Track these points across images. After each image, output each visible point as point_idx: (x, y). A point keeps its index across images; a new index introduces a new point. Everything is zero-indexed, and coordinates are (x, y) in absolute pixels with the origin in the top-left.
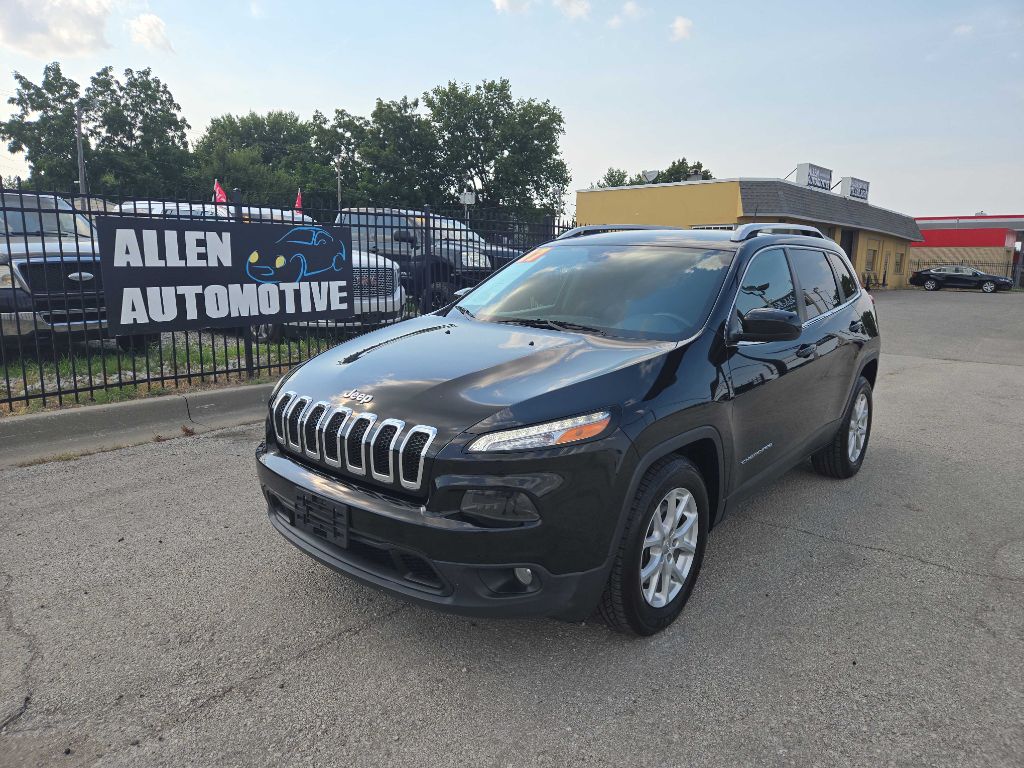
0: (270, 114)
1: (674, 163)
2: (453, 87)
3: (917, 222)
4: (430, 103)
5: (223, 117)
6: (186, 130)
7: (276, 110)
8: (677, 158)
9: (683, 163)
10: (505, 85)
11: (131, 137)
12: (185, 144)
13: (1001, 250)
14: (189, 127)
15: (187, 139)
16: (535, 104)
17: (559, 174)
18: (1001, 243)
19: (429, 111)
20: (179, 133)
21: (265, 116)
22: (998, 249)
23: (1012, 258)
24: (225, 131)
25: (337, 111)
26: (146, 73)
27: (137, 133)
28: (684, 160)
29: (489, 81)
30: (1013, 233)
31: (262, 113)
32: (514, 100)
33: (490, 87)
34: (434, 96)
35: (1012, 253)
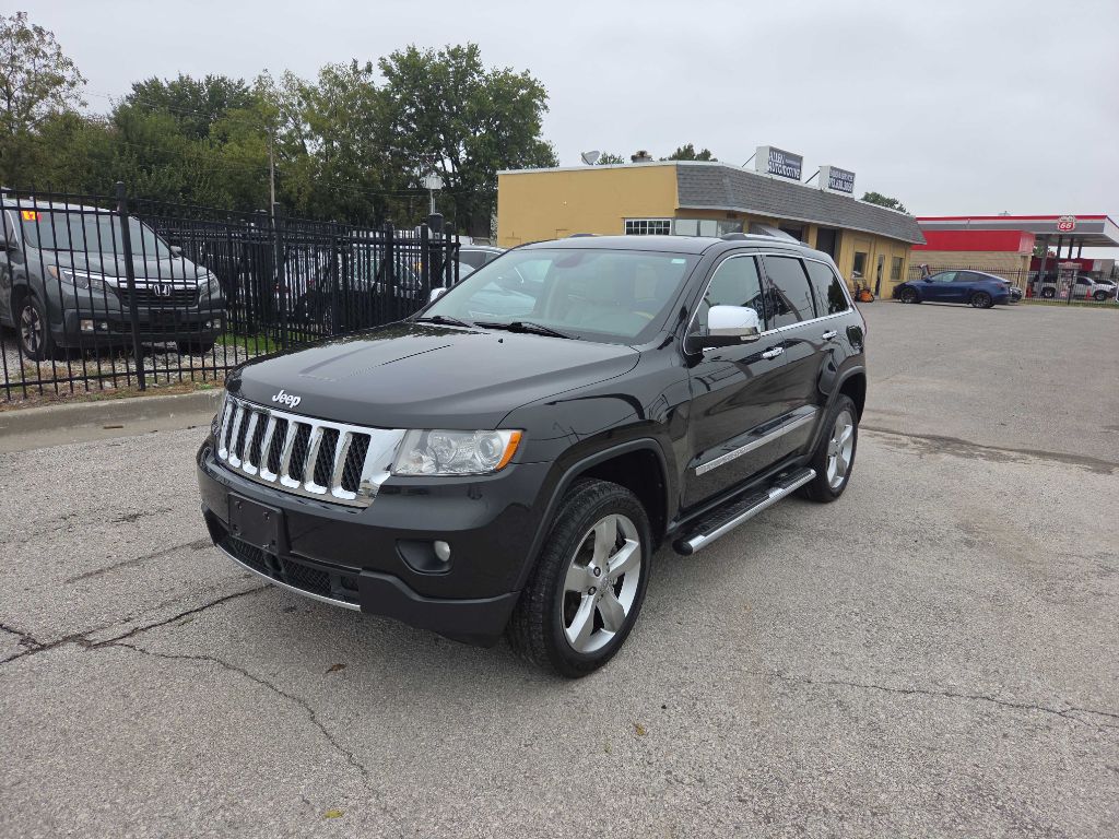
0: (209, 80)
1: (679, 150)
2: (413, 53)
3: (920, 222)
4: (388, 72)
5: (146, 82)
7: (217, 74)
8: (682, 144)
10: (473, 51)
13: (1017, 256)
16: (512, 74)
17: (543, 157)
18: (1014, 247)
19: (386, 80)
21: (203, 80)
22: (1015, 254)
24: (149, 96)
28: (690, 147)
29: (452, 47)
30: (1031, 236)
31: (198, 77)
32: (487, 70)
33: (454, 54)
34: (393, 63)
35: (1030, 259)
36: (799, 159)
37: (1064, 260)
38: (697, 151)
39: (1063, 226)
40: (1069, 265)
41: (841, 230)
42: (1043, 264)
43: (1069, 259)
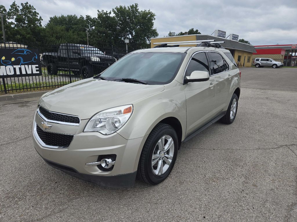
0: (68, 16)
1: (190, 30)
2: (121, 7)
3: (255, 47)
4: (115, 13)
5: (53, 17)
7: (70, 14)
8: (191, 28)
9: (192, 30)
10: (136, 6)
11: (25, 23)
12: (41, 26)
13: (280, 55)
14: (42, 20)
15: (42, 24)
16: (146, 12)
17: (154, 33)
18: (280, 53)
19: (114, 15)
20: (39, 22)
21: (67, 16)
22: (279, 55)
23: (284, 58)
24: (54, 21)
26: (27, 3)
27: (27, 22)
28: (193, 29)
29: (131, 5)
30: (284, 50)
31: (65, 15)
32: (139, 10)
33: (132, 7)
34: (116, 10)
35: (284, 56)
36: (225, 32)
37: (293, 56)
38: (195, 30)
39: (293, 47)
40: (294, 57)
41: (235, 50)
42: (287, 58)
43: (295, 56)
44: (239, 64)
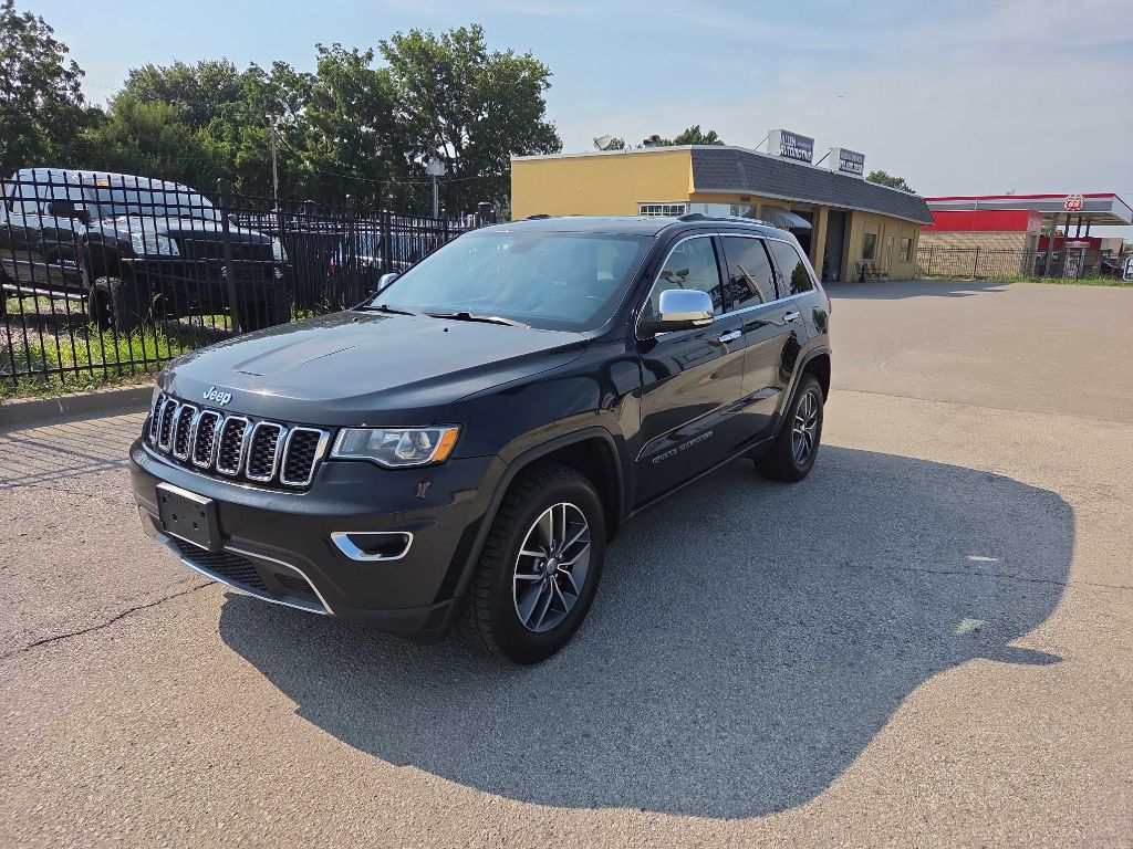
2: (416, 36)
3: (927, 203)
4: (389, 55)
5: (144, 70)
6: (79, 78)
9: (697, 131)
10: (478, 31)
11: (10, 89)
13: (1025, 235)
16: (513, 58)
17: (547, 141)
18: (1023, 228)
22: (1022, 233)
23: (1037, 243)
25: (275, 64)
27: (17, 84)
28: (698, 128)
29: (455, 31)
30: (1040, 215)
32: (489, 52)
33: (460, 36)
34: (394, 46)
35: (1038, 238)
36: (810, 141)
37: (1072, 240)
38: (704, 133)
39: (1071, 204)
40: (1077, 244)
41: (851, 211)
42: (1051, 245)
43: (1077, 239)
44: (869, 267)
